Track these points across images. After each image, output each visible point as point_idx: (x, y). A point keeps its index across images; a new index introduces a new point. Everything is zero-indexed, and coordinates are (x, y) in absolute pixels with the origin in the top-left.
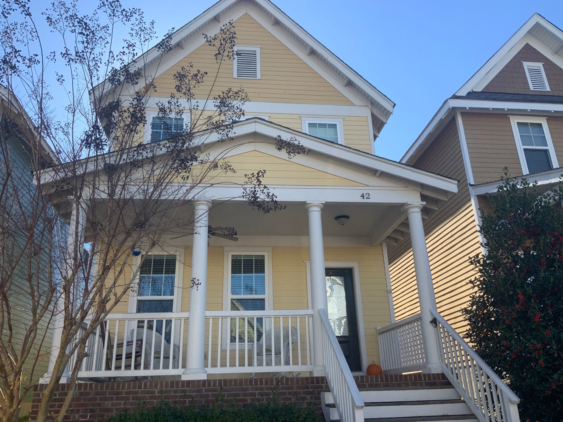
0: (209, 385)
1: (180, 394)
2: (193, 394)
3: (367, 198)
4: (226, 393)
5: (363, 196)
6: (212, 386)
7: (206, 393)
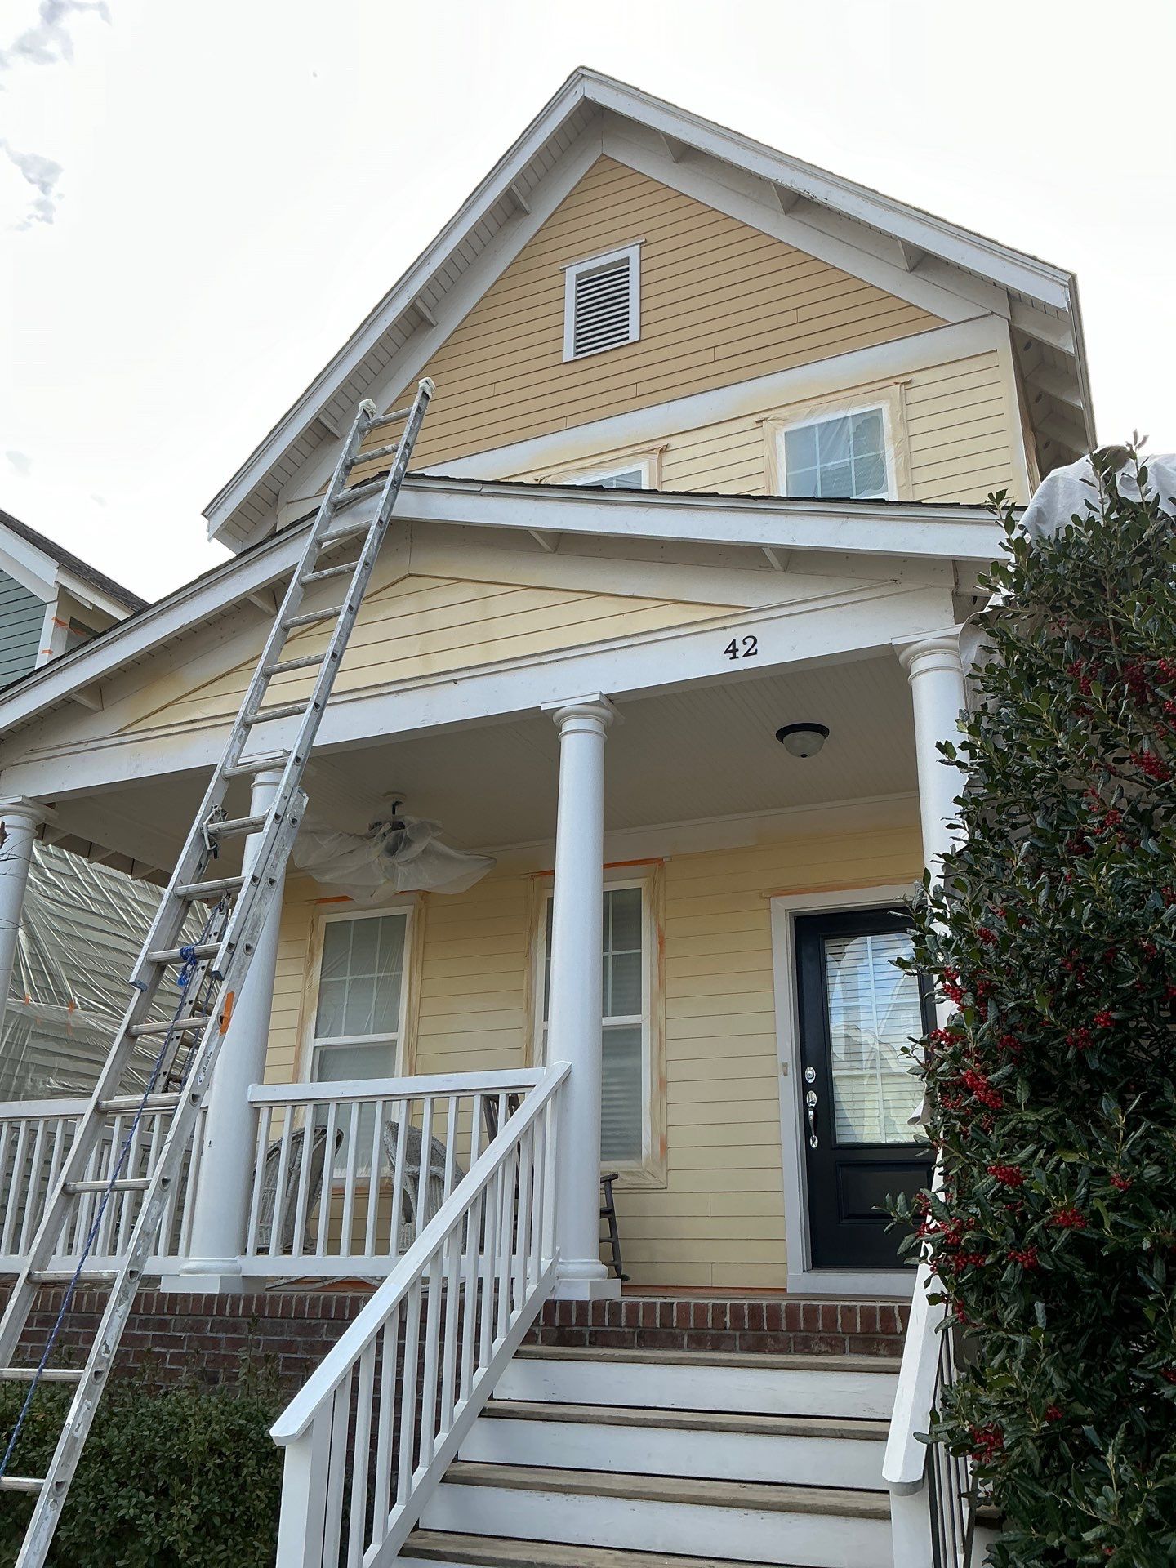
0: (221, 1313)
1: (152, 1333)
2: (184, 1335)
3: (747, 655)
4: (261, 1338)
5: (735, 651)
6: (227, 1314)
7: (214, 1335)
